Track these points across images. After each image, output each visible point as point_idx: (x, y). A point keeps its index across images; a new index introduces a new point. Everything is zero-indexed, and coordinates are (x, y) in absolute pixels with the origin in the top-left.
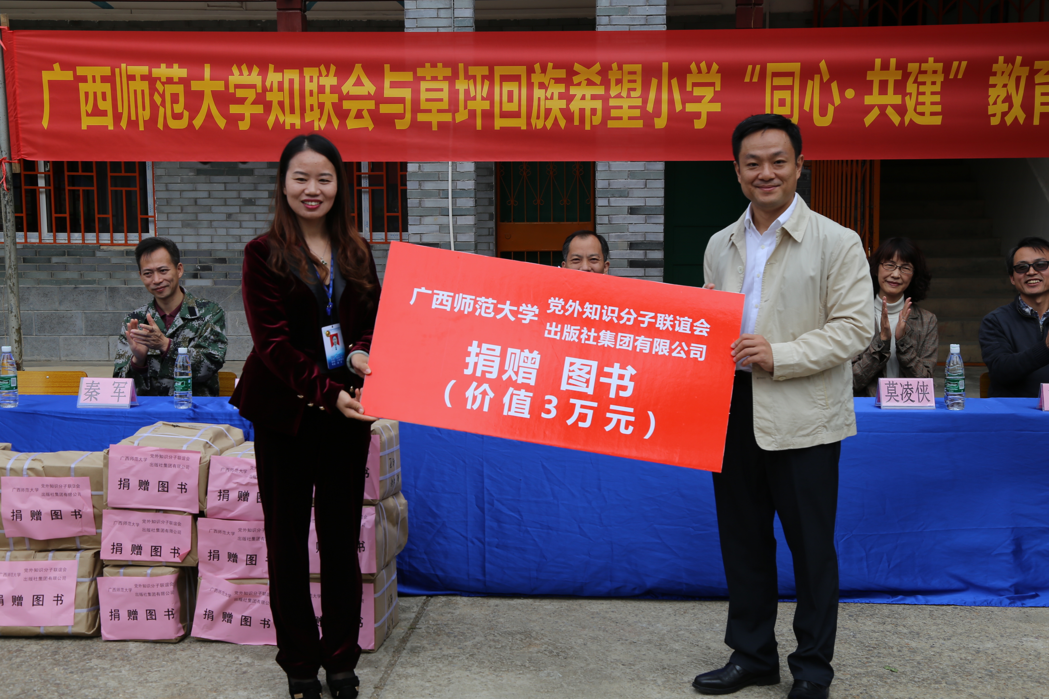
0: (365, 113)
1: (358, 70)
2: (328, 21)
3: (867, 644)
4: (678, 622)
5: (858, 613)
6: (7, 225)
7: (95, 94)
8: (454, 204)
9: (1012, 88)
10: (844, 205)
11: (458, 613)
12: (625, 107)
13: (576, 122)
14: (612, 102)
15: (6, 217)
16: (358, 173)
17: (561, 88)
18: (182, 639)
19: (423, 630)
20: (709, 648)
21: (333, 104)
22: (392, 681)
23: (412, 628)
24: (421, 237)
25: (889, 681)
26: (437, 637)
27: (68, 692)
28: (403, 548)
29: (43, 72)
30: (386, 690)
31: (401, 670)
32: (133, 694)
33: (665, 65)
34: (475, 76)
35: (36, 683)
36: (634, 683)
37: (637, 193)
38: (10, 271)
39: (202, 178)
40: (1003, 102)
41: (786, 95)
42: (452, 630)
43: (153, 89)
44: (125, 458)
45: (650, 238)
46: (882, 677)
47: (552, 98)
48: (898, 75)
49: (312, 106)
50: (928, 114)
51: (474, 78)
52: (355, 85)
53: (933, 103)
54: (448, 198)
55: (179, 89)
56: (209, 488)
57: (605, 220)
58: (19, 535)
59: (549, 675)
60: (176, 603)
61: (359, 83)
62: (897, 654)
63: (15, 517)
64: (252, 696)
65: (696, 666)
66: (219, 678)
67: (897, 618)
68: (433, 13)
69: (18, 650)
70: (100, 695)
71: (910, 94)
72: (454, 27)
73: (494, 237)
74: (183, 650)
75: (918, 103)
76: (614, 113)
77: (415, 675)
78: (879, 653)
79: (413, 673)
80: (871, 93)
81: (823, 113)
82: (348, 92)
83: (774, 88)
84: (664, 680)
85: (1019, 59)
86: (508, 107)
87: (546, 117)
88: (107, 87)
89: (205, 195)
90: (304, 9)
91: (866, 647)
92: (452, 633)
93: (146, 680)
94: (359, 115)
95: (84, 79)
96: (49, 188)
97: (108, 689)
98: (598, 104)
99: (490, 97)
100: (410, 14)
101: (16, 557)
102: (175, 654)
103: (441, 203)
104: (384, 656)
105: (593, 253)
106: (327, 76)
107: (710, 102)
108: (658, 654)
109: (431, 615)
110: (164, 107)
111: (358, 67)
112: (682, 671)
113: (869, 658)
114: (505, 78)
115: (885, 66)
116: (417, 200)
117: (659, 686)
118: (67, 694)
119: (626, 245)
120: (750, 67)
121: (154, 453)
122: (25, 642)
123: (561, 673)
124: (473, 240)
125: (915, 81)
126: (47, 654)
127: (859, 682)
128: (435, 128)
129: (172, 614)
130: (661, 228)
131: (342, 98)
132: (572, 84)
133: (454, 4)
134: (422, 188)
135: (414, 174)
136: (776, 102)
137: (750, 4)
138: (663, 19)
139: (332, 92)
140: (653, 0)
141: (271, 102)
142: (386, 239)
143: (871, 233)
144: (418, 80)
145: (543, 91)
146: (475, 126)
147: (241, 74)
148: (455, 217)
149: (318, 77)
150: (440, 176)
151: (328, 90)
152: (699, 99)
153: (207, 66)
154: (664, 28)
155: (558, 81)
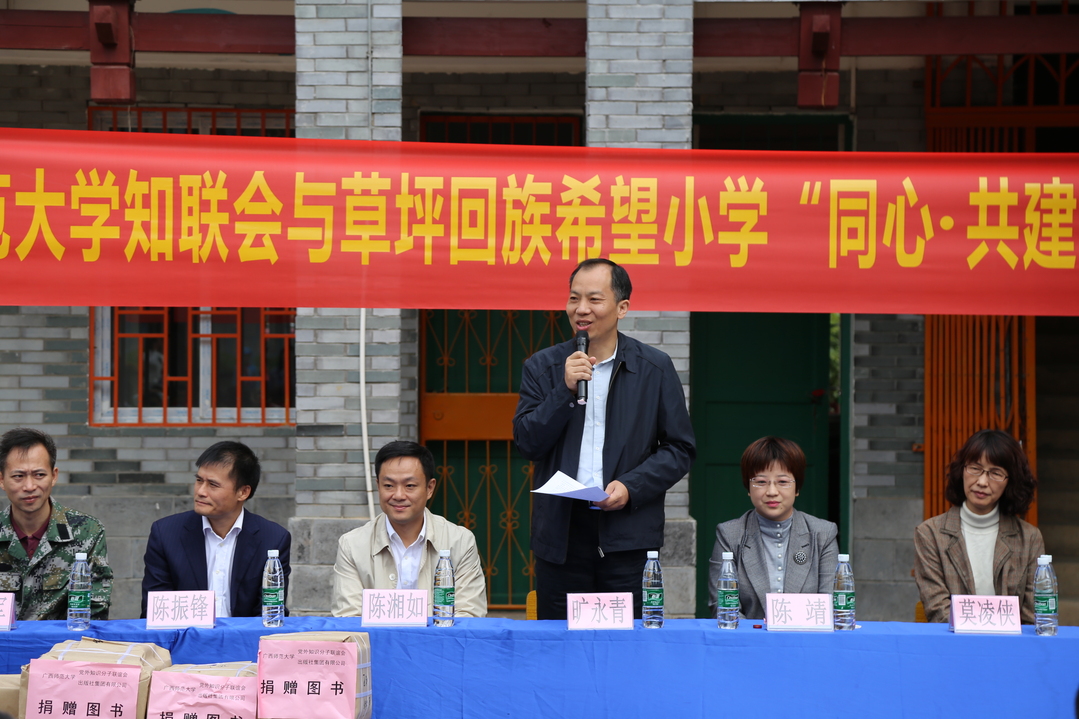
0: (267, 241)
1: (258, 180)
8: (368, 365)
10: (977, 372)
12: (634, 235)
13: (566, 256)
14: (616, 229)
17: (545, 208)
21: (222, 227)
24: (315, 414)
33: (690, 180)
34: (424, 189)
41: (858, 222)
44: (48, 676)
47: (531, 222)
48: (1014, 199)
49: (190, 229)
50: (1055, 253)
51: (422, 193)
52: (253, 200)
53: (1062, 239)
54: (358, 356)
56: (149, 711)
61: (258, 197)
68: (341, 79)
71: (1031, 226)
72: (372, 100)
73: (416, 416)
75: (1041, 239)
76: (618, 244)
80: (976, 223)
81: (910, 249)
82: (243, 211)
83: (842, 213)
86: (469, 234)
87: (523, 249)
90: (132, 65)
94: (258, 242)
98: (596, 231)
99: (445, 219)
100: (304, 79)
103: (348, 363)
106: (213, 187)
107: (752, 231)
111: (258, 175)
114: (465, 194)
115: (994, 187)
116: (312, 359)
120: (808, 184)
121: (84, 669)
124: (397, 421)
125: (1038, 208)
128: (365, 261)
131: (235, 217)
132: (561, 204)
133: (372, 66)
134: (319, 340)
135: (307, 318)
136: (844, 233)
137: (819, 70)
138: (688, 93)
139: (220, 210)
140: (673, 65)
141: (132, 223)
142: (239, 418)
143: (1023, 418)
144: (343, 194)
145: (520, 211)
146: (423, 260)
147: (89, 183)
148: (370, 385)
149: (201, 189)
150: (348, 322)
151: (214, 206)
152: (737, 227)
153: (40, 174)
154: (688, 108)
155: (540, 198)
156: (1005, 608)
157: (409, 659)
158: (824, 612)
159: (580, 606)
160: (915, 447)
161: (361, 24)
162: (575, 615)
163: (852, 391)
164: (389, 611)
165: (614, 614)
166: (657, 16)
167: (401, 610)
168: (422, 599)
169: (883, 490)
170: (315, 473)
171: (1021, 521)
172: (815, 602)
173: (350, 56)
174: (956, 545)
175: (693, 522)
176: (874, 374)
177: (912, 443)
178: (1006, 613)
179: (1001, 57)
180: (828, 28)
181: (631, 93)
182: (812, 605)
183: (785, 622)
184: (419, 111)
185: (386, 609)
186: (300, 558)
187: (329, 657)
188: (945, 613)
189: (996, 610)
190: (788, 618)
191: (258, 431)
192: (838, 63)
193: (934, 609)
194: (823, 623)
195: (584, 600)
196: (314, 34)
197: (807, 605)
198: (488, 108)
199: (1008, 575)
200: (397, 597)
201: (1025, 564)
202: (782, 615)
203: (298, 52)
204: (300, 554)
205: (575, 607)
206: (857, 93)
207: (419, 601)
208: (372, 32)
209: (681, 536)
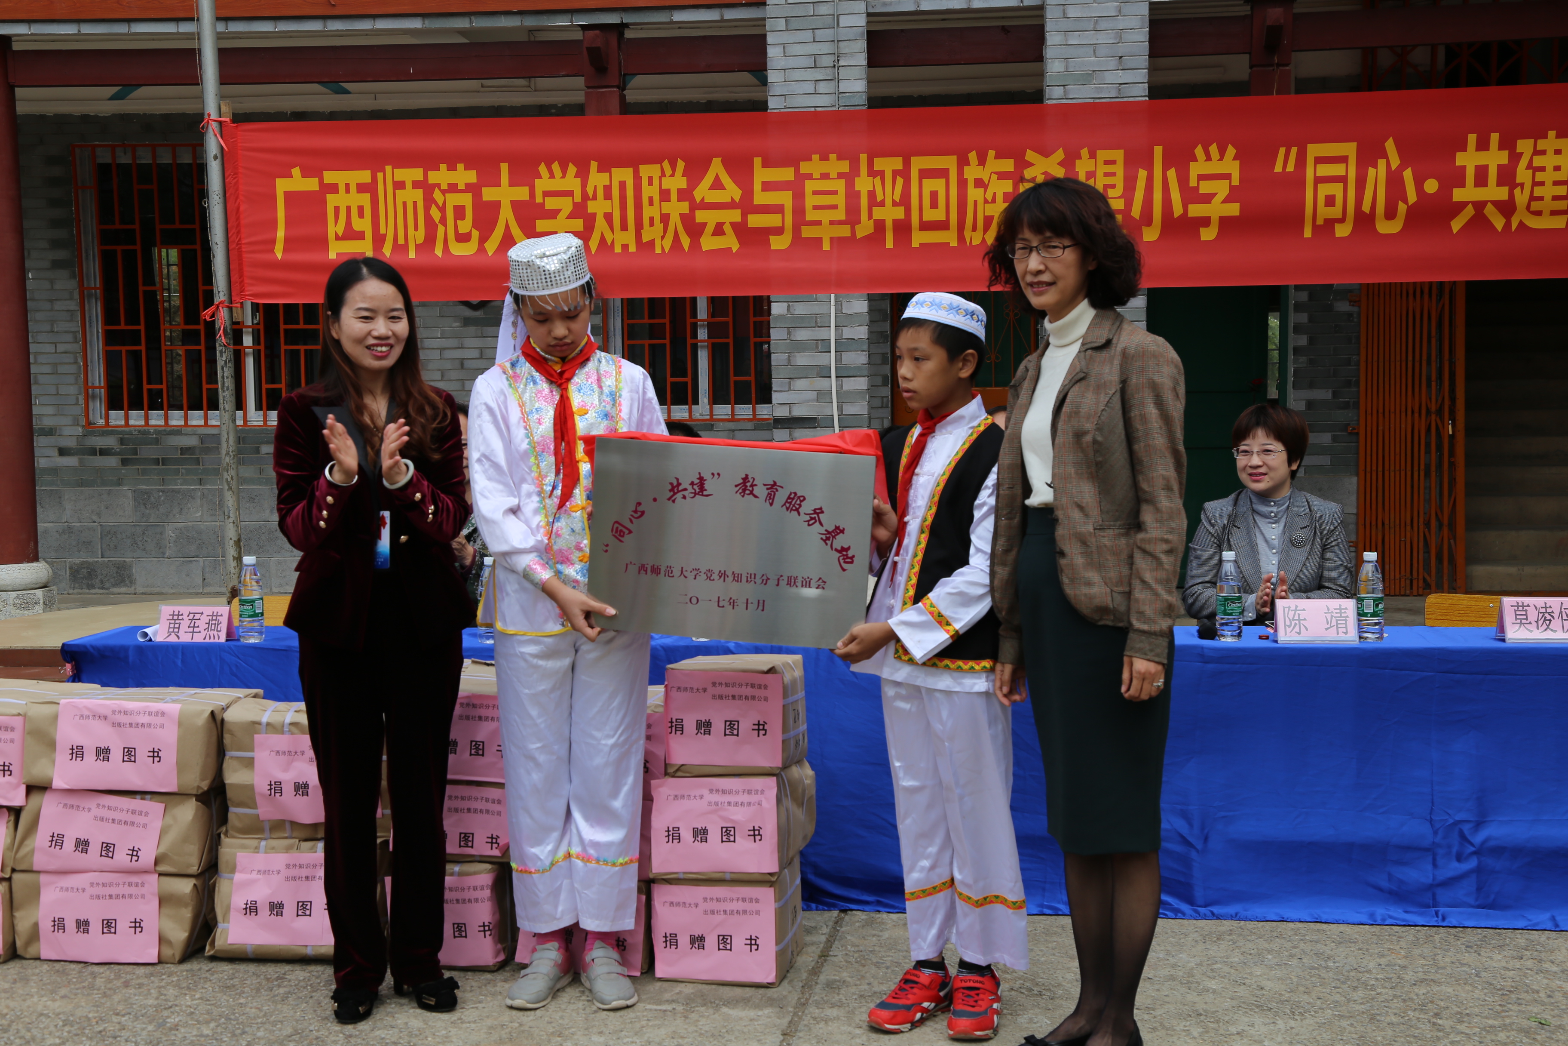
0: (727, 228)
1: (717, 167)
2: (651, 103)
3: (1499, 987)
4: (1211, 952)
5: (1479, 943)
6: (224, 394)
7: (349, 208)
8: (838, 360)
10: (1410, 358)
11: (887, 936)
15: (223, 383)
16: (693, 320)
17: (1007, 186)
18: (501, 967)
19: (840, 958)
20: (1262, 988)
21: (682, 216)
22: (805, 1025)
23: (824, 955)
24: (790, 408)
25: (1539, 1037)
26: (861, 968)
27: (357, 1033)
28: (808, 841)
29: (277, 180)
30: (800, 1038)
31: (817, 1011)
32: (446, 1037)
33: (1158, 151)
34: (884, 171)
35: (311, 1021)
36: (1157, 1033)
38: (227, 460)
39: (472, 330)
41: (1336, 189)
42: (881, 958)
43: (429, 201)
46: (1528, 1032)
47: (994, 201)
48: (1503, 158)
49: (652, 219)
50: (1546, 212)
51: (881, 174)
52: (712, 188)
53: (1555, 198)
54: (829, 352)
55: (466, 200)
58: (278, 817)
59: (1031, 1020)
60: (494, 914)
61: (717, 185)
62: (1546, 1000)
63: (273, 791)
64: (611, 1043)
65: (1246, 1012)
66: (562, 1018)
67: (1540, 951)
68: (809, 88)
69: (278, 978)
70: (400, 1037)
71: (1522, 185)
72: (840, 105)
73: (890, 409)
74: (505, 981)
75: (1532, 198)
77: (837, 1018)
78: (1519, 999)
79: (835, 1015)
80: (1463, 185)
81: (1390, 215)
82: (703, 199)
83: (1318, 180)
84: (1201, 1030)
86: (930, 215)
87: (986, 228)
88: (365, 199)
89: (475, 354)
90: (622, 87)
91: (1498, 990)
92: (883, 963)
93: (460, 1019)
94: (719, 230)
95: (333, 188)
96: (258, 347)
97: (410, 1030)
99: (905, 201)
100: (775, 90)
101: (273, 848)
102: (495, 986)
103: (819, 359)
104: (790, 992)
106: (672, 175)
107: (1223, 202)
108: (1188, 995)
109: (849, 938)
110: (445, 225)
111: (717, 163)
112: (1227, 1018)
113: (1504, 1006)
114: (925, 174)
115: (1483, 145)
116: (786, 356)
117: (1195, 1038)
118: (356, 1036)
120: (1283, 150)
122: (286, 968)
123: (1049, 1018)
124: (866, 413)
125: (1530, 166)
126: (319, 983)
127: (1494, 1038)
128: (826, 245)
129: (489, 930)
131: (695, 206)
132: (1023, 180)
133: (838, 74)
134: (793, 338)
135: (781, 315)
136: (1321, 200)
137: (1272, 65)
138: (1144, 89)
139: (680, 199)
140: (1129, 62)
141: (594, 215)
142: (733, 414)
143: (1453, 399)
144: (802, 178)
145: (982, 190)
146: (883, 243)
147: (552, 176)
148: (840, 379)
149: (660, 178)
150: (819, 319)
151: (674, 196)
152: (1208, 198)
153: (504, 167)
155: (1002, 176)
157: (855, 680)
158: (1346, 620)
160: (1350, 429)
161: (828, 34)
163: (1291, 379)
166: (1113, 13)
169: (1319, 468)
172: (1335, 609)
173: (818, 65)
176: (1312, 362)
177: (1347, 425)
180: (1282, 21)
181: (1088, 90)
182: (1332, 612)
183: (1299, 633)
187: (749, 691)
189: (1556, 614)
190: (1303, 628)
191: (750, 425)
192: (1290, 59)
194: (1346, 633)
196: (784, 46)
202: (1296, 624)
203: (770, 63)
208: (839, 41)
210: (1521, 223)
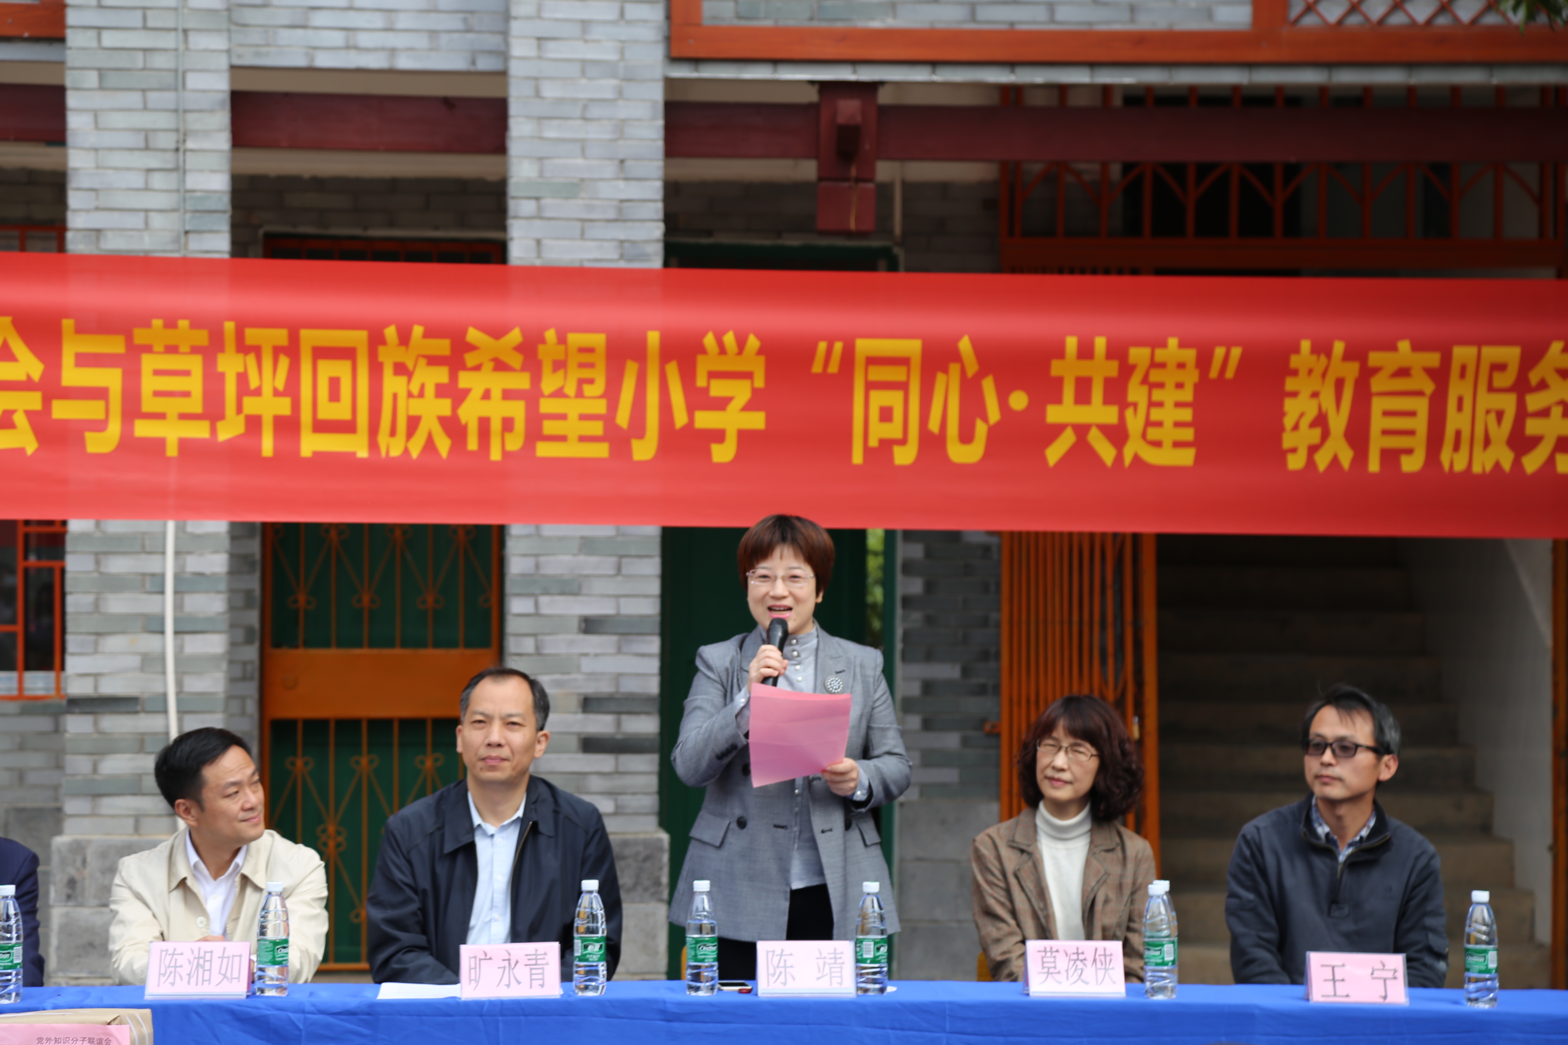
0: (20, 419)
1: (7, 330)
8: (178, 606)
9: (1327, 399)
10: (1075, 618)
12: (573, 415)
13: (473, 444)
14: (546, 406)
17: (441, 375)
24: (96, 681)
33: (653, 338)
34: (260, 347)
37: (599, 587)
40: (1313, 425)
41: (893, 399)
45: (630, 686)
47: (421, 394)
48: (1112, 369)
50: (1167, 443)
51: (257, 350)
53: (1178, 424)
54: (163, 593)
57: (529, 645)
61: (8, 354)
68: (137, 180)
71: (1135, 405)
72: (186, 211)
73: (256, 681)
75: (1149, 423)
76: (549, 427)
80: (1058, 400)
81: (966, 437)
83: (870, 386)
85: (1339, 347)
86: (329, 411)
87: (410, 435)
98: (517, 410)
99: (292, 389)
100: (80, 180)
103: (147, 604)
105: (513, 711)
107: (743, 410)
111: (7, 324)
114: (321, 353)
115: (1086, 352)
116: (90, 598)
119: (574, 703)
120: (822, 346)
124: (222, 690)
125: (1145, 381)
128: (172, 451)
130: (653, 666)
132: (464, 367)
133: (184, 161)
134: (103, 569)
135: (84, 537)
136: (874, 414)
137: (847, 179)
138: (656, 209)
140: (635, 168)
142: (21, 688)
143: (1139, 684)
144: (136, 351)
145: (403, 379)
146: (259, 450)
148: (180, 636)
150: (147, 543)
152: (721, 404)
154: (657, 230)
155: (433, 360)
156: (1103, 958)
158: (841, 968)
159: (480, 964)
160: (988, 727)
161: (168, 98)
162: (473, 977)
163: (900, 646)
164: (189, 975)
165: (531, 974)
166: (610, 95)
167: (207, 973)
168: (240, 956)
169: (942, 789)
170: (95, 769)
171: (1123, 829)
172: (829, 954)
173: (151, 145)
174: (1030, 864)
175: (665, 837)
176: (929, 620)
177: (984, 721)
178: (1104, 966)
179: (1105, 166)
180: (859, 119)
181: (573, 208)
182: (825, 958)
183: (785, 984)
184: (261, 232)
185: (183, 972)
186: (69, 897)
188: (1015, 966)
189: (1089, 962)
190: (789, 978)
192: (873, 170)
193: (999, 958)
194: (841, 984)
195: (486, 955)
196: (96, 113)
197: (817, 958)
198: (365, 228)
199: (1103, 908)
200: (202, 954)
201: (1127, 891)
202: (780, 973)
203: (71, 139)
204: (70, 892)
205: (473, 966)
206: (905, 216)
207: (237, 959)
208: (186, 111)
209: (647, 858)
210: (1137, 458)
